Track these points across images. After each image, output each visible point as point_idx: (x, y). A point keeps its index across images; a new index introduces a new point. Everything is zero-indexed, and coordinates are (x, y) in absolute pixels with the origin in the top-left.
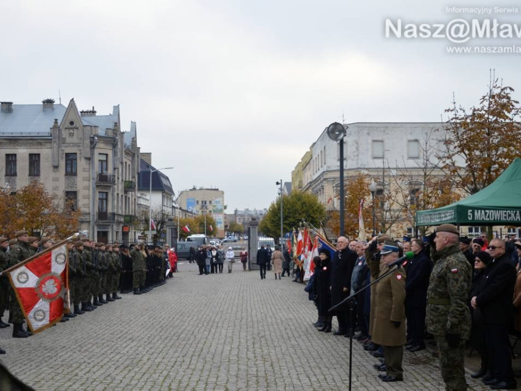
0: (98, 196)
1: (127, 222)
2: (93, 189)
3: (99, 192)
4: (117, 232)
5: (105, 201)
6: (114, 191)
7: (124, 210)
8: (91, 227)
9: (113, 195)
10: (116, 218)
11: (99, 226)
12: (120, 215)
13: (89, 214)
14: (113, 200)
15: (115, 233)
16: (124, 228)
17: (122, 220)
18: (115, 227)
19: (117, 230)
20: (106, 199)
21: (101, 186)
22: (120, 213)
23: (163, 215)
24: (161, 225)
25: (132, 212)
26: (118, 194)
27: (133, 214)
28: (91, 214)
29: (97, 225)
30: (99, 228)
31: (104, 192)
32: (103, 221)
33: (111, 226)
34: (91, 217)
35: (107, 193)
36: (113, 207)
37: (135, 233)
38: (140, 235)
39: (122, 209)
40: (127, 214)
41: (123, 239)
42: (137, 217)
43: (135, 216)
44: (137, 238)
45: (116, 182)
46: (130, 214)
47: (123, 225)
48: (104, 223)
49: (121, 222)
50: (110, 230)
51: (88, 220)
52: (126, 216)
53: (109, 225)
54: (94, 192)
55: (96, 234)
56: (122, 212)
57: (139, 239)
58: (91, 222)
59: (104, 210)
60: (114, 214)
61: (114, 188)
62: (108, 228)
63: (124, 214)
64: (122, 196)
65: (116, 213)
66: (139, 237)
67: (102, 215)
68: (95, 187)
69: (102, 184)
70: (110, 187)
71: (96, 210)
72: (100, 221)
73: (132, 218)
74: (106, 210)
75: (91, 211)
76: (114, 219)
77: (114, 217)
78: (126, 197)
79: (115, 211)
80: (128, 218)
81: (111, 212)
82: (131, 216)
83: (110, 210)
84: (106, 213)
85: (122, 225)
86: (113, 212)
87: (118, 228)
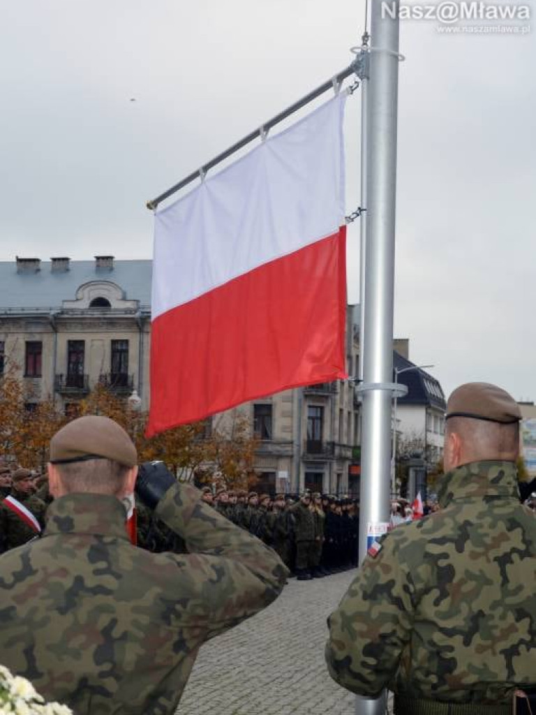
0: (306, 413)
1: (357, 459)
2: (300, 401)
3: (310, 407)
4: (339, 476)
5: (319, 421)
6: (334, 404)
7: (352, 438)
8: (294, 464)
9: (332, 411)
10: (337, 451)
11: (308, 464)
12: (344, 446)
13: (292, 443)
14: (333, 420)
15: (335, 477)
16: (353, 468)
18: (335, 467)
19: (339, 472)
20: (321, 419)
21: (312, 395)
22: (345, 441)
26: (341, 410)
28: (296, 443)
29: (306, 463)
30: (308, 468)
31: (317, 407)
32: (317, 456)
33: (329, 463)
34: (295, 449)
35: (322, 408)
36: (332, 433)
39: (348, 435)
41: (350, 487)
45: (339, 390)
47: (350, 463)
48: (315, 458)
49: (347, 458)
50: (326, 472)
51: (290, 453)
53: (326, 463)
54: (300, 407)
55: (302, 477)
56: (349, 440)
58: (296, 458)
59: (317, 438)
60: (333, 444)
61: (335, 400)
62: (322, 468)
63: (352, 444)
64: (349, 413)
65: (337, 442)
67: (314, 445)
68: (302, 397)
69: (314, 393)
70: (327, 397)
71: (304, 437)
72: (310, 456)
74: (321, 437)
75: (295, 438)
76: (333, 452)
77: (334, 448)
78: (356, 416)
79: (336, 438)
81: (329, 440)
83: (327, 437)
84: (320, 443)
85: (348, 463)
86: (332, 440)
87: (341, 468)
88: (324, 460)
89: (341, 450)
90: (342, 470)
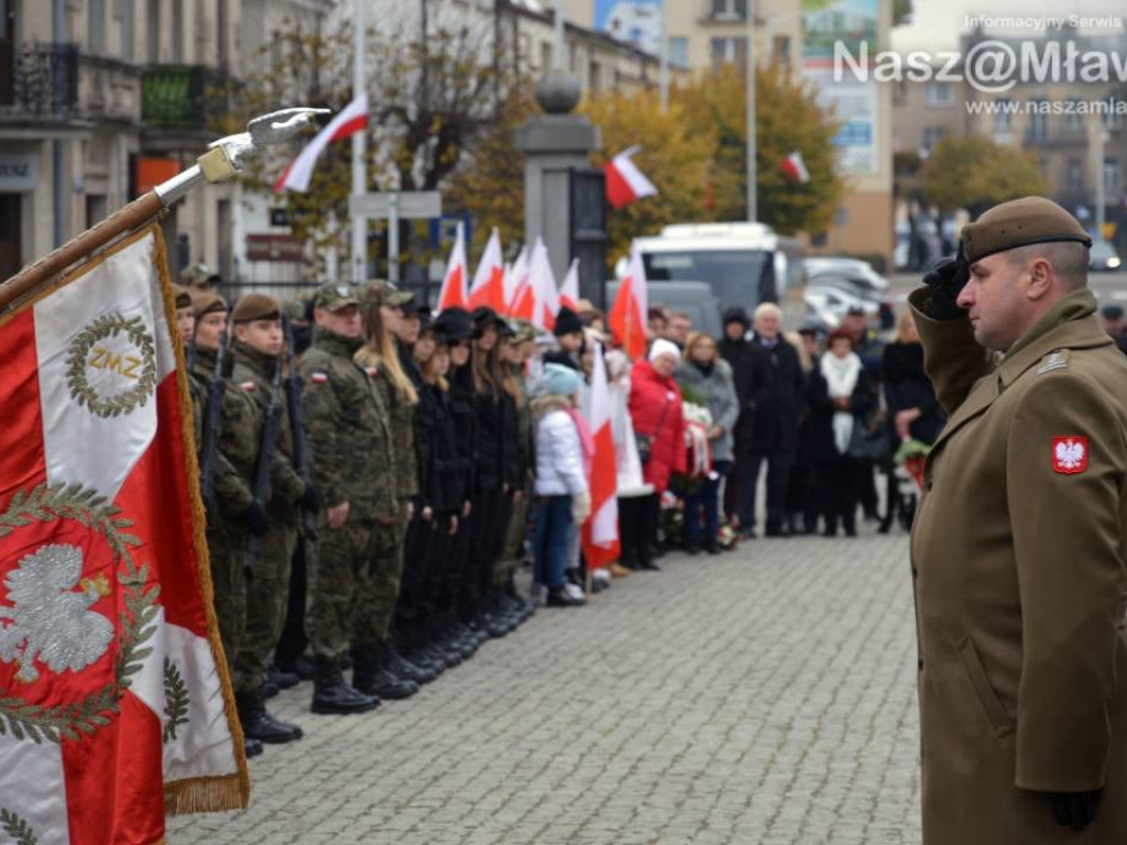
1: (166, 125)
7: (141, 27)
10: (85, 88)
12: (111, 65)
15: (77, 208)
16: (148, 169)
17: (128, 102)
18: (77, 164)
19: (94, 188)
22: (113, 47)
23: (431, 64)
24: (441, 149)
25: (200, 40)
27: (211, 59)
33: (48, 147)
37: (223, 206)
38: (261, 225)
39: (125, 18)
40: (166, 57)
42: (238, 86)
43: (222, 76)
44: (239, 248)
46: (189, 58)
47: (135, 146)
49: (123, 124)
52: (155, 74)
53: (36, 144)
56: (129, 37)
57: (253, 256)
60: (67, 59)
62: (22, 172)
63: (140, 58)
65: (85, 50)
66: (252, 239)
73: (209, 90)
76: (72, 96)
77: (72, 81)
79: (80, 31)
80: (175, 92)
81: (46, 37)
82: (196, 75)
83: (36, 24)
85: (126, 145)
86: (63, 39)
87: (99, 169)
88: (29, 134)
89: (97, 85)
90: (104, 177)
